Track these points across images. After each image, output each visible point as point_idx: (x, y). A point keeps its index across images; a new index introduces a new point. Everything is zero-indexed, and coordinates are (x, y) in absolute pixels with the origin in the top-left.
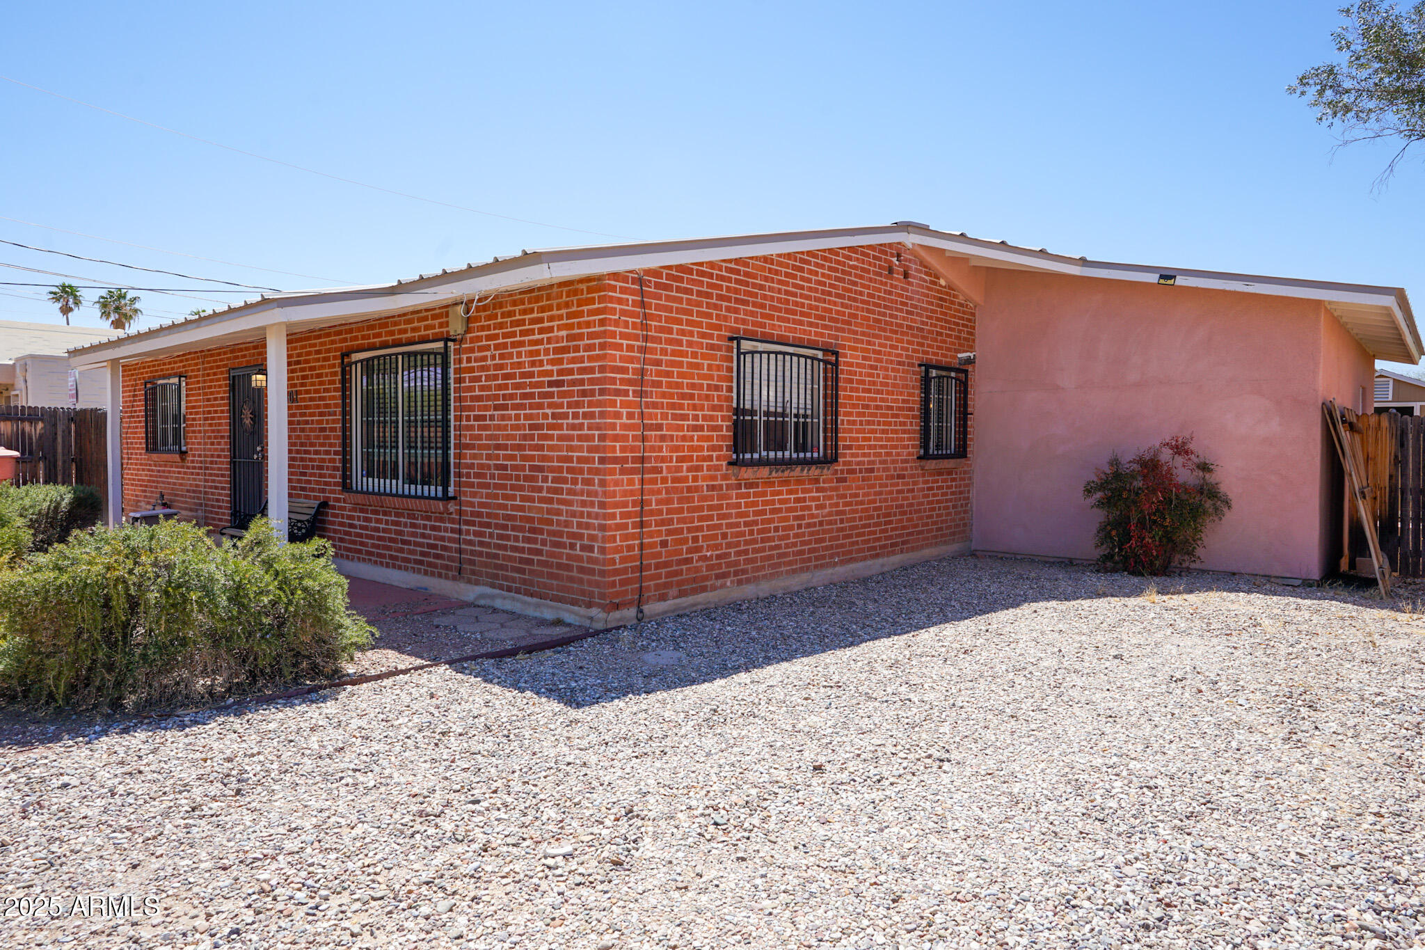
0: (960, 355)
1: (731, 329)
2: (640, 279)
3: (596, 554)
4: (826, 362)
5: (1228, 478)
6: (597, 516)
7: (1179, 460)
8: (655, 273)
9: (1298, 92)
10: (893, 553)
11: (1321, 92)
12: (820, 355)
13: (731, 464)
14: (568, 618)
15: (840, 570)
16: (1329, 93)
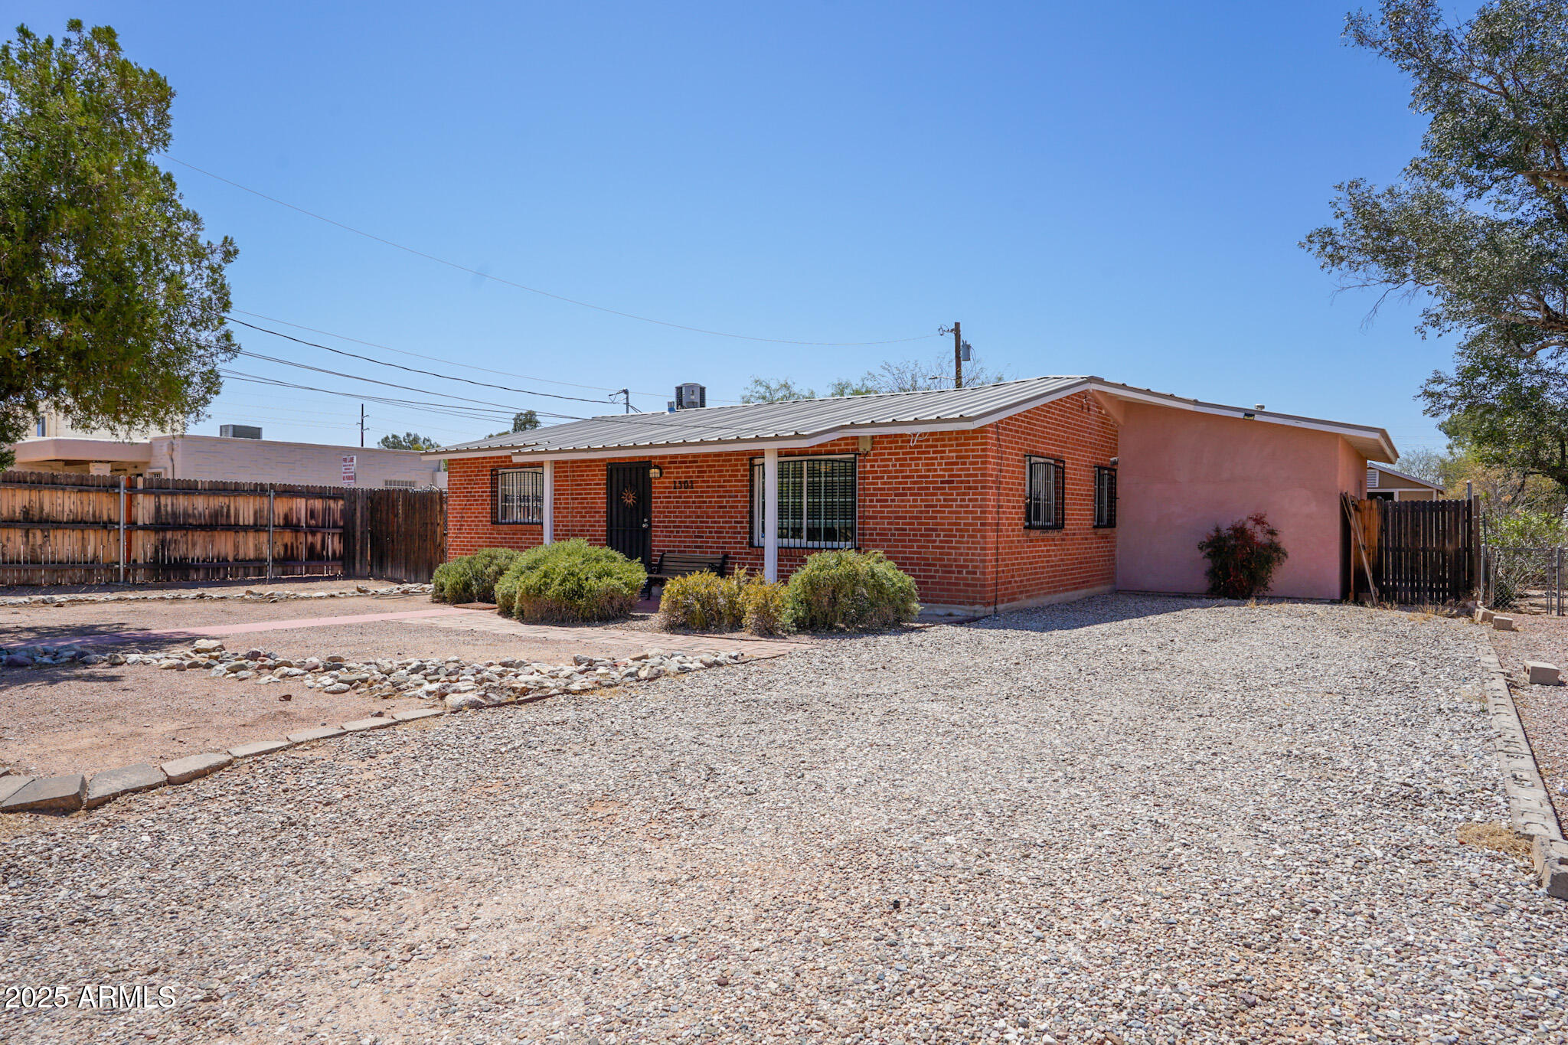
0: (1112, 459)
1: (1026, 451)
2: (996, 426)
3: (978, 575)
4: (1057, 467)
5: (1287, 539)
6: (979, 555)
7: (1258, 528)
8: (1001, 421)
9: (1307, 247)
10: (1082, 588)
11: (1323, 248)
12: (1052, 462)
13: (1025, 528)
14: (955, 612)
15: (1062, 595)
16: (1329, 249)
